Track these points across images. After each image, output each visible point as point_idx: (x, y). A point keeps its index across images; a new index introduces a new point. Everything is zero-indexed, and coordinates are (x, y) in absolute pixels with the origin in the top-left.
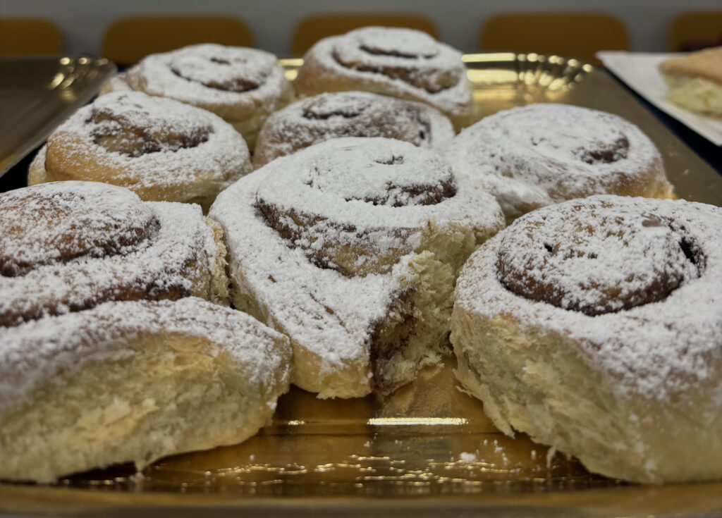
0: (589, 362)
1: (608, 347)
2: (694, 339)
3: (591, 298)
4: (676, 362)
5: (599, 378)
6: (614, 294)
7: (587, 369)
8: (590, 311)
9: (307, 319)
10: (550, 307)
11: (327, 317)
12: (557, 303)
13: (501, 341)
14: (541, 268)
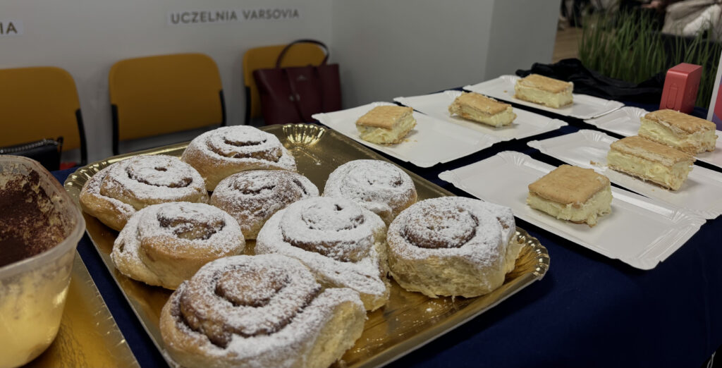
0: (468, 262)
1: (474, 255)
2: (493, 244)
3: (456, 242)
4: (491, 253)
5: (472, 266)
6: (463, 238)
7: (467, 264)
8: (458, 246)
9: (362, 283)
10: (444, 249)
11: (368, 279)
12: (446, 247)
13: (431, 266)
14: (436, 236)
